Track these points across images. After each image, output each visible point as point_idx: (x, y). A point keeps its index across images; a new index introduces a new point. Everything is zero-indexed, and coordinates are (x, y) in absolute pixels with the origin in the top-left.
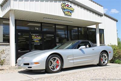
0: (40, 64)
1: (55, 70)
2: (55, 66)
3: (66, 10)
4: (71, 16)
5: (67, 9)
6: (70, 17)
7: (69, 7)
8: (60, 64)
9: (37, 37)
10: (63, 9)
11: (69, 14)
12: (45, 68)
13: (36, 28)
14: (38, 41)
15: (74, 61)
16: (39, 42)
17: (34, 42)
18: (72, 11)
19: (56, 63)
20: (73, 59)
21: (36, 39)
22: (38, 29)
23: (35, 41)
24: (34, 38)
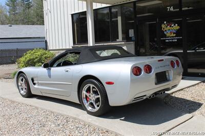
2: (24, 88)
9: (170, 26)
13: (169, 8)
14: (172, 35)
16: (175, 35)
17: (165, 36)
19: (24, 84)
21: (170, 30)
22: (172, 9)
23: (168, 35)
24: (166, 29)
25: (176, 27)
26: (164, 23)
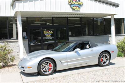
0: (31, 68)
1: (47, 73)
2: (47, 69)
3: (73, 5)
4: (80, 11)
5: (75, 4)
6: (78, 12)
7: (77, 2)
8: (52, 67)
9: (48, 32)
10: (71, 5)
11: (77, 9)
12: (37, 72)
14: (49, 36)
15: (68, 64)
16: (50, 36)
18: (81, 5)
19: (48, 66)
20: (67, 62)
21: (48, 34)
22: (49, 24)
24: (46, 33)
25: (51, 33)
26: (45, 30)
